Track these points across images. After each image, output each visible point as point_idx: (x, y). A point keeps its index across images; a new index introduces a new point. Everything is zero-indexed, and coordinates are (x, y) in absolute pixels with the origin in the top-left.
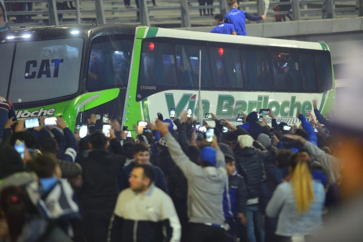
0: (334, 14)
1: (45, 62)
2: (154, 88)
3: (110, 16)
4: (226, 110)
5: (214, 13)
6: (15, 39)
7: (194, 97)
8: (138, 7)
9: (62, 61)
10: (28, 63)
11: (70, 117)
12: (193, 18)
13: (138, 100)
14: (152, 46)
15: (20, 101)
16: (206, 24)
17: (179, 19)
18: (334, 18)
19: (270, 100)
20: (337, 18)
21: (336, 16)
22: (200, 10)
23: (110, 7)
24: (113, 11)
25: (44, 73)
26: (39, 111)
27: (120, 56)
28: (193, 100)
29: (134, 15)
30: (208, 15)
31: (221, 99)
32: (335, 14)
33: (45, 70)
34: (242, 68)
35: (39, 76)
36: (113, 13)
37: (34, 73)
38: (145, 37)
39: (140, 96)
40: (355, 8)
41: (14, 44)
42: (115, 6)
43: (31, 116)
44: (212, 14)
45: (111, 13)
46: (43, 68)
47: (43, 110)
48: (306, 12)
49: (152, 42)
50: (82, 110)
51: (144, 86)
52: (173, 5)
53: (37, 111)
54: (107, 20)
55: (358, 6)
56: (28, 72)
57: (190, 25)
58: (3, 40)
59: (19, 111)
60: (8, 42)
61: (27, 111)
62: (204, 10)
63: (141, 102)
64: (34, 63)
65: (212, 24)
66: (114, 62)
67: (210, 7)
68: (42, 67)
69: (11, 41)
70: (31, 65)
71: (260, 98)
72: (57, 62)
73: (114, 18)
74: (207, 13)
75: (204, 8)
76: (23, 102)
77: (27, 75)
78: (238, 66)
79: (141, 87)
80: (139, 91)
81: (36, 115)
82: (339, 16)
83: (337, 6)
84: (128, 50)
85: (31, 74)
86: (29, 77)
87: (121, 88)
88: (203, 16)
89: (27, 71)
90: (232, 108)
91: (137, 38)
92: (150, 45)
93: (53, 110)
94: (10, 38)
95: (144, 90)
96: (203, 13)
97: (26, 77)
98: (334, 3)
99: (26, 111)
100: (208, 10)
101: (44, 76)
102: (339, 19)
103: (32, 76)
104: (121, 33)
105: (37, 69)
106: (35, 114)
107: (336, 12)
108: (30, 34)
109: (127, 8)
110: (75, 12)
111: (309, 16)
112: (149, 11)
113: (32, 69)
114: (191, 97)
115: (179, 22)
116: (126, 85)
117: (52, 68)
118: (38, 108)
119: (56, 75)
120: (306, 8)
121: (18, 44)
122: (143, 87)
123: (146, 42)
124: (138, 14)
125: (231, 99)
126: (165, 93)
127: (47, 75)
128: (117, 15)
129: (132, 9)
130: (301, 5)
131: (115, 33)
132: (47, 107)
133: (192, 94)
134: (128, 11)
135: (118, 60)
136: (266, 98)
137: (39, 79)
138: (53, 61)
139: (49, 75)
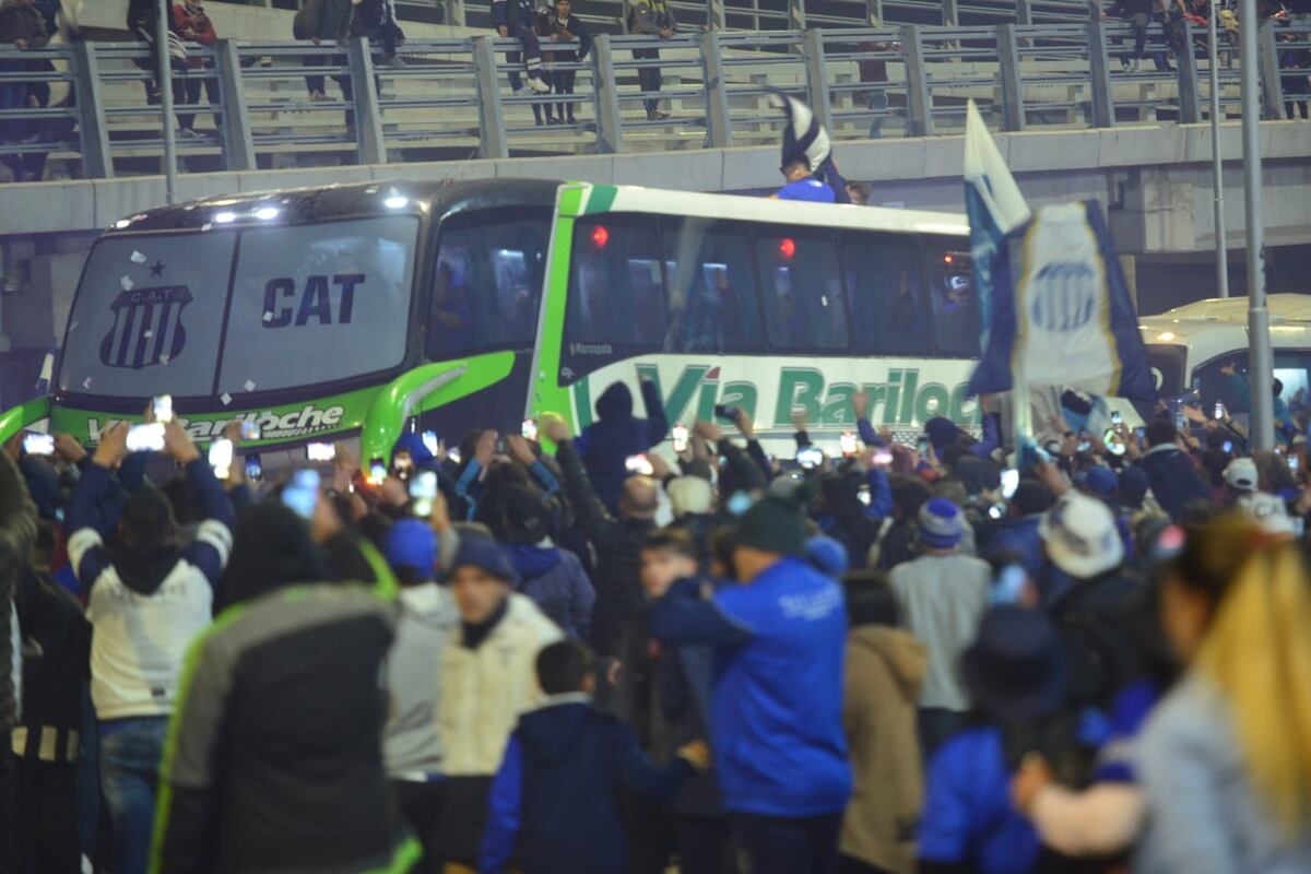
0: (930, 124)
1: (317, 283)
2: (607, 349)
3: (265, 123)
4: (801, 409)
5: (576, 116)
6: (237, 221)
7: (715, 373)
8: (348, 96)
9: (361, 279)
10: (272, 287)
11: (382, 431)
12: (515, 130)
13: (563, 382)
14: (601, 236)
15: (250, 386)
16: (555, 148)
17: (473, 132)
18: (932, 135)
19: (921, 382)
20: (939, 135)
21: (935, 130)
22: (536, 108)
23: (265, 96)
24: (275, 108)
25: (315, 312)
26: (301, 413)
27: (515, 261)
28: (711, 382)
29: (339, 120)
30: (560, 121)
31: (788, 378)
32: (932, 123)
33: (315, 303)
34: (844, 296)
35: (301, 321)
36: (274, 116)
37: (287, 313)
38: (581, 212)
39: (568, 372)
40: (990, 105)
41: (232, 237)
42: (282, 93)
43: (281, 427)
44: (571, 120)
45: (268, 114)
46: (311, 298)
47: (314, 410)
48: (848, 117)
49: (602, 224)
50: (417, 412)
51: (579, 346)
52: (455, 92)
53: (296, 415)
54: (254, 134)
55: (999, 102)
56: (272, 310)
57: (506, 153)
58: (207, 222)
59: (247, 414)
60: (217, 230)
61: (270, 413)
62: (548, 108)
63: (571, 389)
64: (288, 286)
65: (570, 149)
66: (499, 281)
67: (565, 97)
68: (308, 297)
69: (227, 226)
70: (280, 292)
71: (894, 376)
72: (350, 283)
73: (277, 131)
74: (555, 115)
75: (546, 101)
76: (259, 389)
77: (268, 316)
78: (835, 286)
79: (572, 348)
80: (566, 359)
81: (292, 425)
82: (945, 130)
83: (938, 100)
84: (536, 246)
85: (278, 314)
86: (273, 323)
87: (518, 352)
88: (545, 126)
89: (269, 307)
90: (817, 405)
91: (561, 216)
92: (595, 233)
93: (339, 411)
94: (224, 218)
95: (578, 355)
96: (543, 117)
97: (266, 324)
98: (930, 90)
99: (267, 415)
100: (560, 106)
101: (314, 320)
102: (944, 137)
103: (282, 321)
104: (515, 202)
105: (295, 303)
106: (291, 421)
107: (936, 117)
108: (277, 207)
109: (317, 99)
110: (160, 112)
111: (857, 127)
112: (381, 111)
113: (282, 301)
114: (707, 373)
115: (474, 142)
116: (531, 343)
117: (335, 300)
118: (298, 406)
119: (345, 317)
120: (848, 105)
121: (244, 236)
122: (578, 348)
123: (583, 225)
124: (350, 116)
125: (815, 379)
126: (637, 365)
127: (321, 318)
128: (285, 120)
129: (332, 105)
130: (833, 97)
131: (502, 202)
132: (321, 402)
133: (709, 366)
134: (318, 108)
135: (510, 275)
136: (912, 377)
137: (300, 328)
138: (338, 279)
139: (326, 319)
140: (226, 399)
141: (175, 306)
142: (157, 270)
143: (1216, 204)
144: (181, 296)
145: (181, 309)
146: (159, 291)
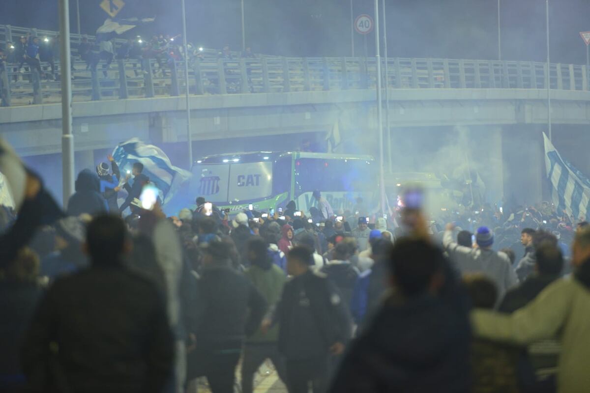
1: (250, 177)
6: (229, 162)
9: (260, 176)
10: (239, 177)
14: (299, 164)
15: (236, 200)
25: (250, 183)
33: (250, 181)
35: (247, 185)
37: (243, 183)
38: (296, 159)
41: (228, 165)
58: (221, 162)
60: (224, 164)
64: (243, 177)
68: (248, 179)
70: (241, 178)
72: (258, 177)
77: (239, 184)
85: (241, 184)
86: (240, 186)
87: (289, 192)
89: (239, 181)
91: (293, 160)
94: (226, 161)
97: (238, 186)
101: (250, 185)
103: (243, 185)
105: (245, 181)
108: (238, 159)
113: (242, 181)
119: (257, 184)
121: (231, 165)
137: (247, 187)
138: (255, 176)
139: (253, 184)
140: (231, 203)
141: (216, 181)
142: (210, 172)
143: (188, 126)
144: (218, 179)
145: (217, 182)
146: (211, 178)
